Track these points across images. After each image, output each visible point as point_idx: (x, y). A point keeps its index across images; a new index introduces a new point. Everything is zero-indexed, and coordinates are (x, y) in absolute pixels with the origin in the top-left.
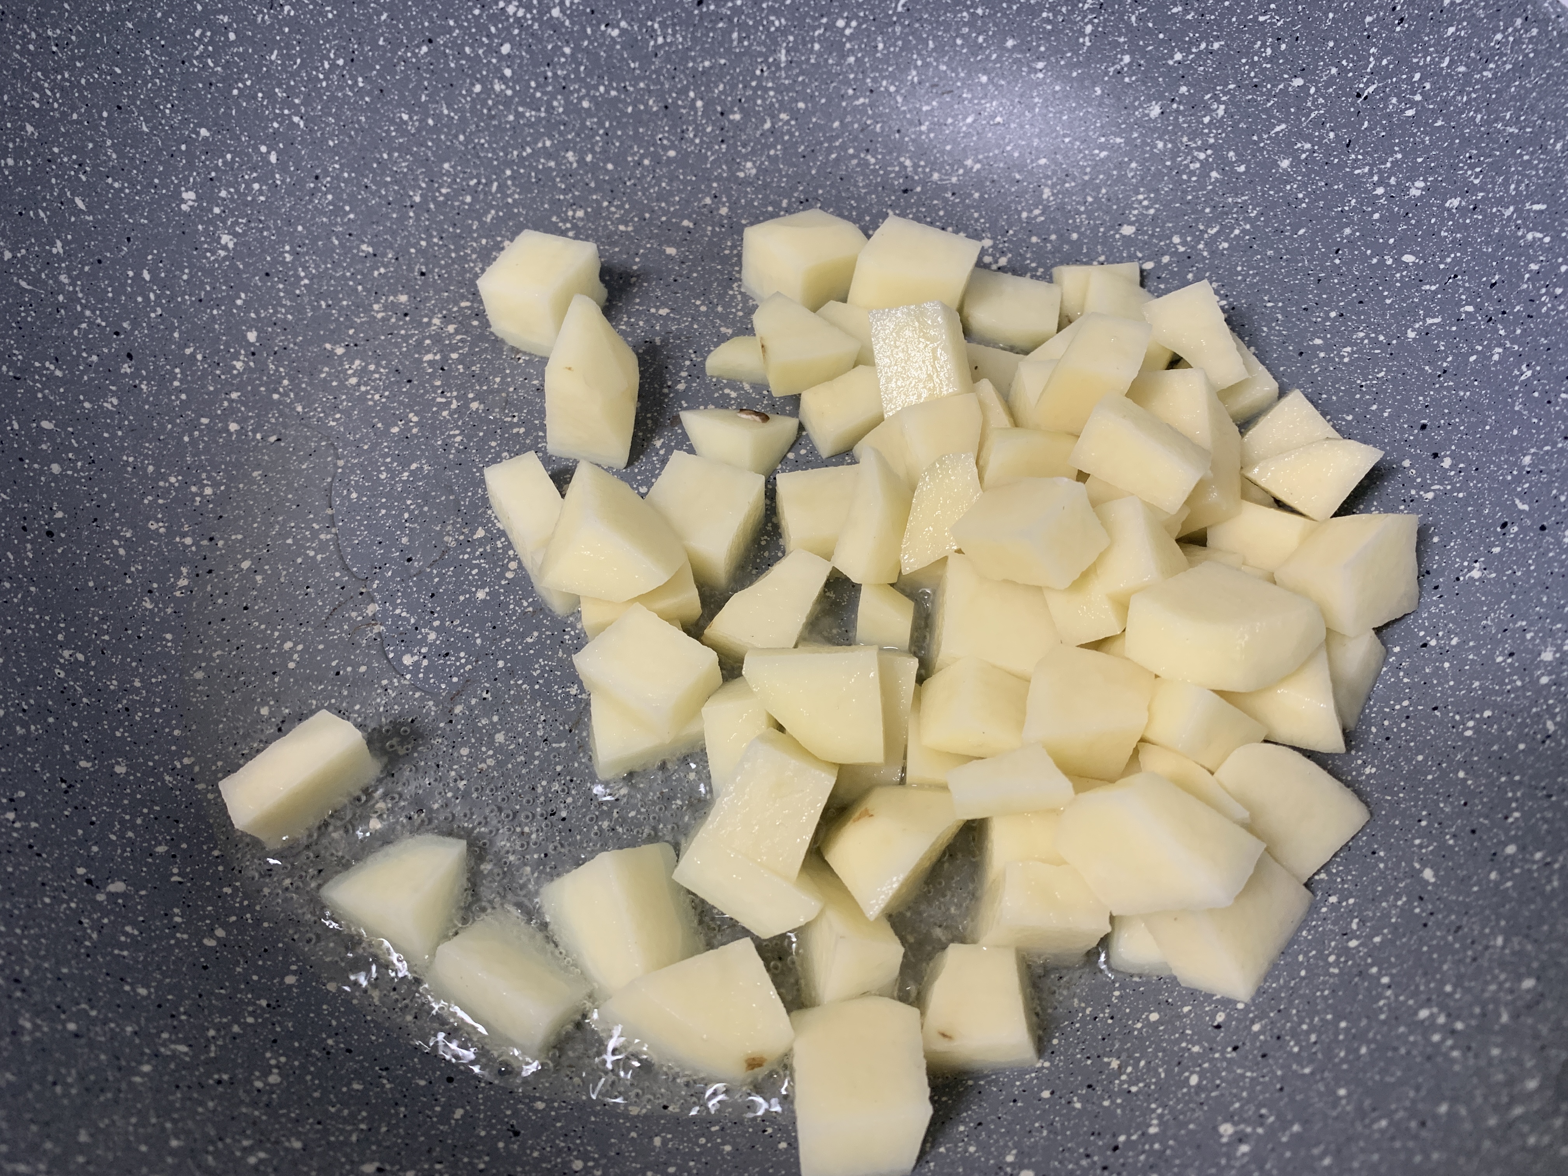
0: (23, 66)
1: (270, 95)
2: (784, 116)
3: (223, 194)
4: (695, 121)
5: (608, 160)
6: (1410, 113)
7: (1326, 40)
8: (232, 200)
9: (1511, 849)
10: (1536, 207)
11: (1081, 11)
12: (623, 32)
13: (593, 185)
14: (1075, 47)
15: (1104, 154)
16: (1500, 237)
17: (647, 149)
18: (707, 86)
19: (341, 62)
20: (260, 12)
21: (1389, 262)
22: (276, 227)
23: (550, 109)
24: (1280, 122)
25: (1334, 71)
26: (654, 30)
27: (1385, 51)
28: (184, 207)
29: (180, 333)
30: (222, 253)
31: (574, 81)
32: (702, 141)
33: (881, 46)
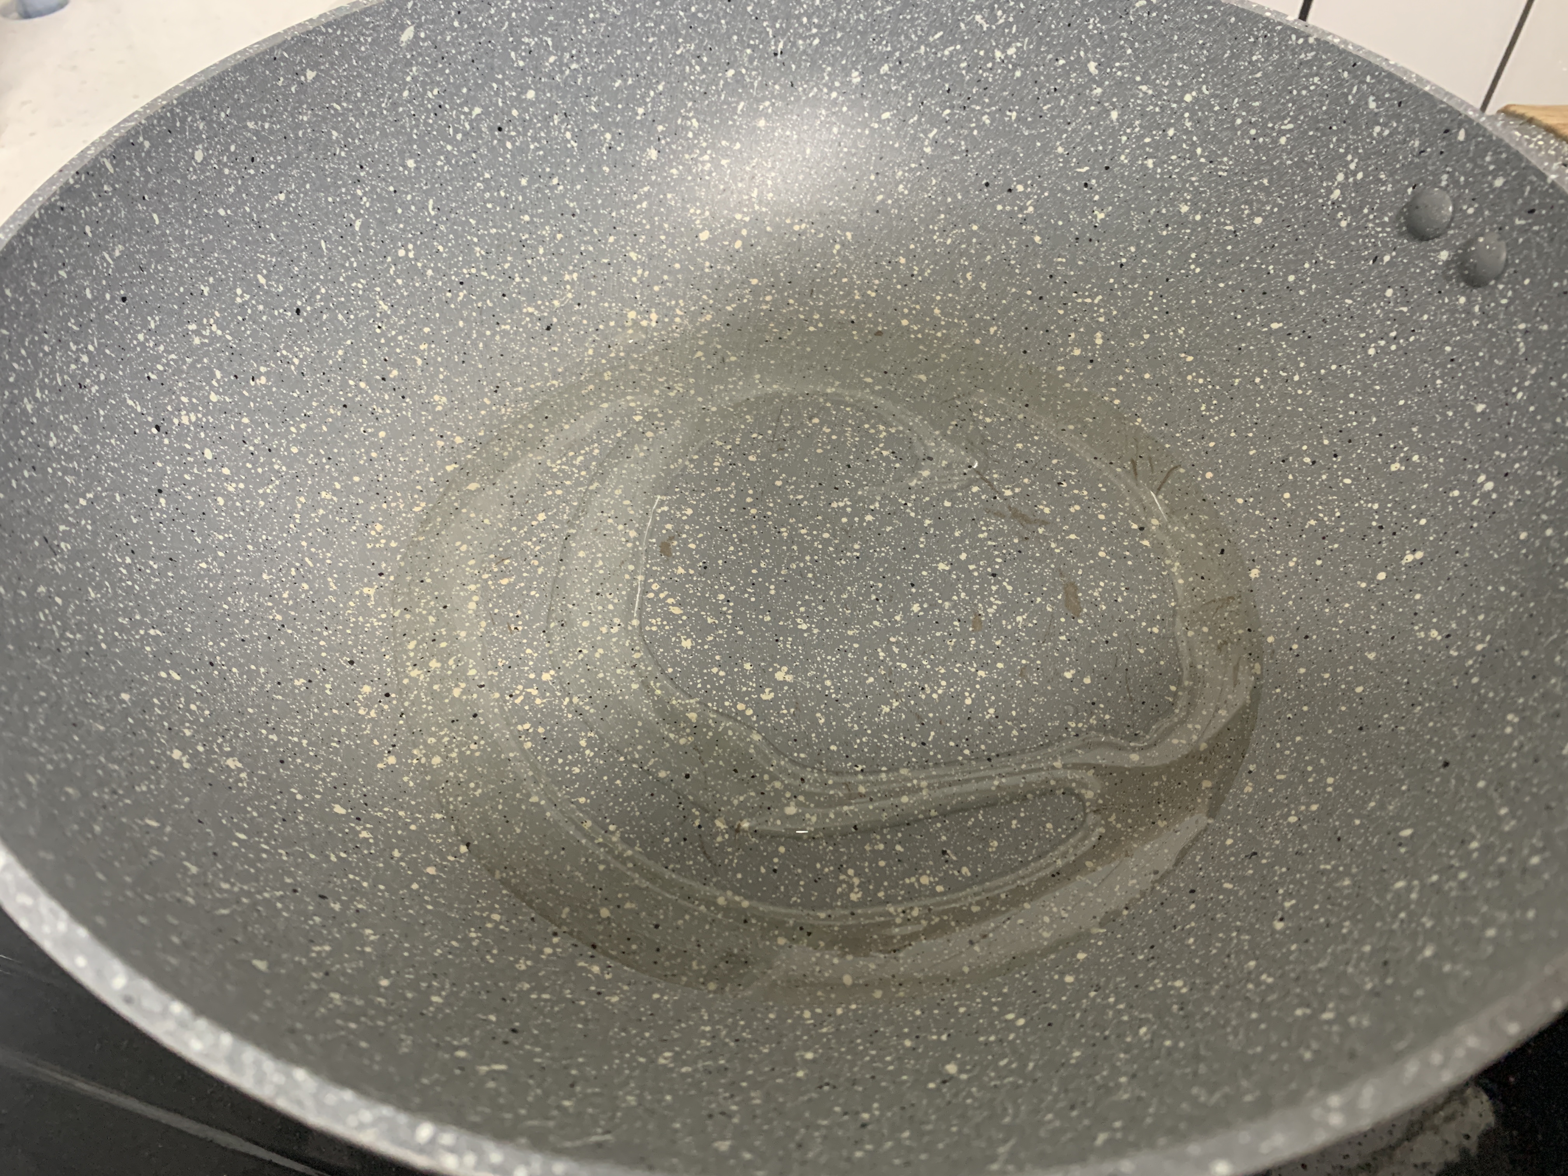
1: (122, 628)
2: (423, 347)
3: (188, 733)
4: (372, 399)
5: (350, 477)
6: (816, 41)
7: (730, 38)
8: (197, 732)
9: (1291, 278)
10: (937, 36)
11: (554, 127)
12: (268, 375)
13: (361, 501)
14: (569, 153)
15: (645, 204)
16: (929, 65)
17: (364, 446)
18: (356, 368)
19: (128, 560)
20: (53, 563)
21: (876, 126)
22: (240, 724)
23: (277, 474)
24: (738, 103)
25: (749, 51)
26: (286, 357)
27: (774, 19)
28: (186, 766)
29: (312, 852)
31: (272, 440)
32: (392, 409)
33: (441, 248)
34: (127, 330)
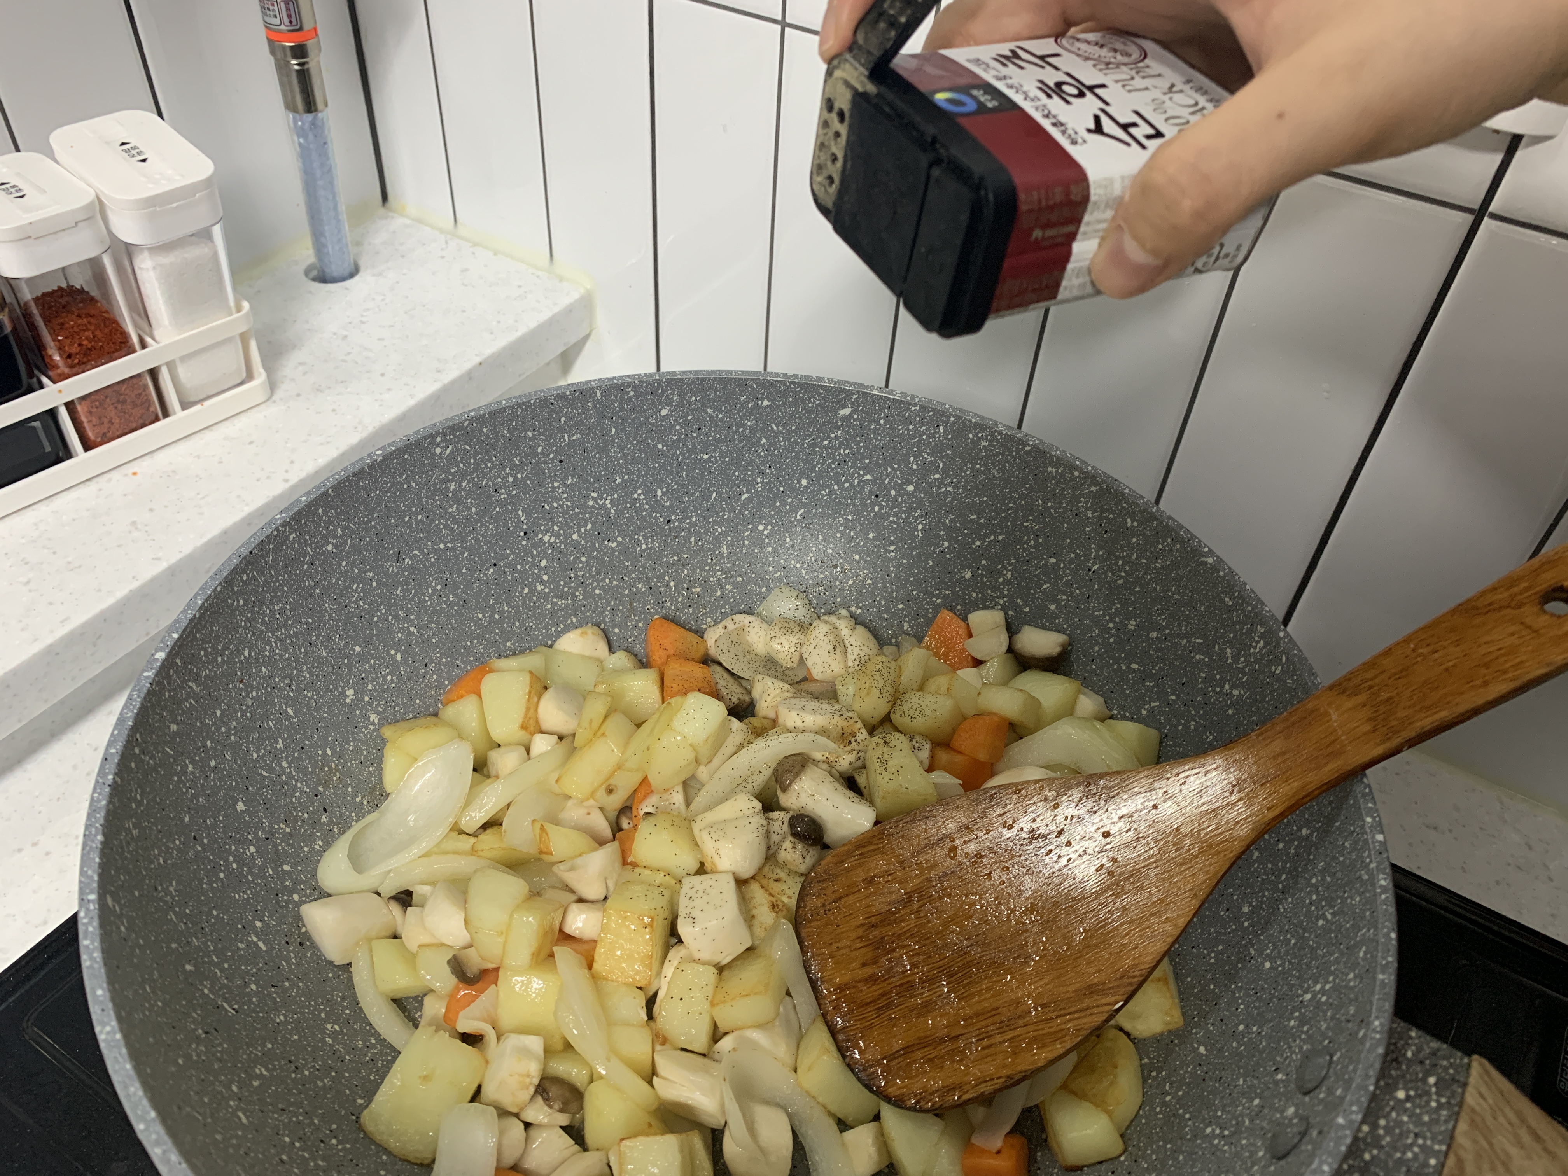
0: (262, 631)
1: (396, 617)
3: (370, 687)
4: (670, 595)
7: (1065, 538)
8: (375, 690)
11: (914, 516)
12: (619, 544)
16: (1182, 657)
18: (677, 572)
19: (439, 587)
20: (391, 566)
22: (404, 704)
23: (574, 597)
24: (1046, 583)
25: (1073, 555)
26: (640, 541)
27: (1100, 547)
28: (348, 701)
29: (353, 787)
30: (372, 727)
31: (589, 578)
33: (788, 540)
34: (550, 477)
